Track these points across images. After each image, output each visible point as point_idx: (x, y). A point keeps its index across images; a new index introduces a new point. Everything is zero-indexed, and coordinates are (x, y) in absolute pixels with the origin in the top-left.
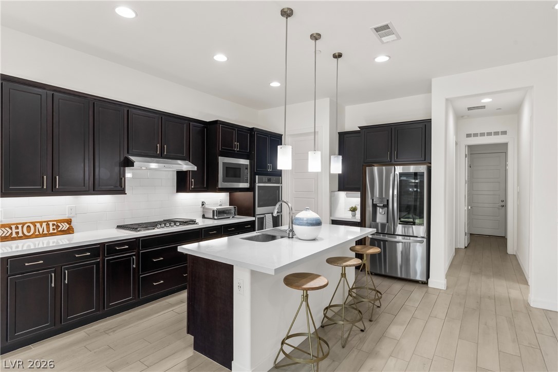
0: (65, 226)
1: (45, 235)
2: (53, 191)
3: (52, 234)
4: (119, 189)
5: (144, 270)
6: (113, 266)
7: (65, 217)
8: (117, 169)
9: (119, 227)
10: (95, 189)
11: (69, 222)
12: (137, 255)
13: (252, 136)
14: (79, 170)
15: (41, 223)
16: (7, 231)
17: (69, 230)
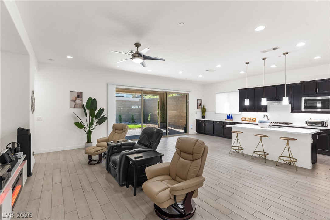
1: (250, 121)
7: (255, 118)
15: (250, 118)
16: (243, 119)
17: (255, 121)
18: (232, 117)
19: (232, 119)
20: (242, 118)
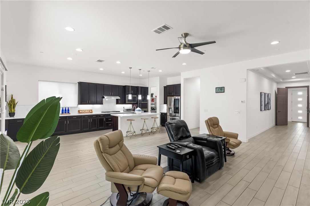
0: (91, 111)
1: (87, 113)
2: (89, 104)
3: (89, 113)
4: (101, 103)
5: (107, 121)
6: (100, 119)
7: (91, 109)
8: (101, 99)
9: (102, 112)
10: (97, 103)
11: (92, 110)
12: (105, 118)
13: (137, 89)
14: (93, 99)
15: (87, 110)
16: (81, 112)
17: (92, 112)
18: (68, 110)
19: (68, 113)
20: (79, 111)
